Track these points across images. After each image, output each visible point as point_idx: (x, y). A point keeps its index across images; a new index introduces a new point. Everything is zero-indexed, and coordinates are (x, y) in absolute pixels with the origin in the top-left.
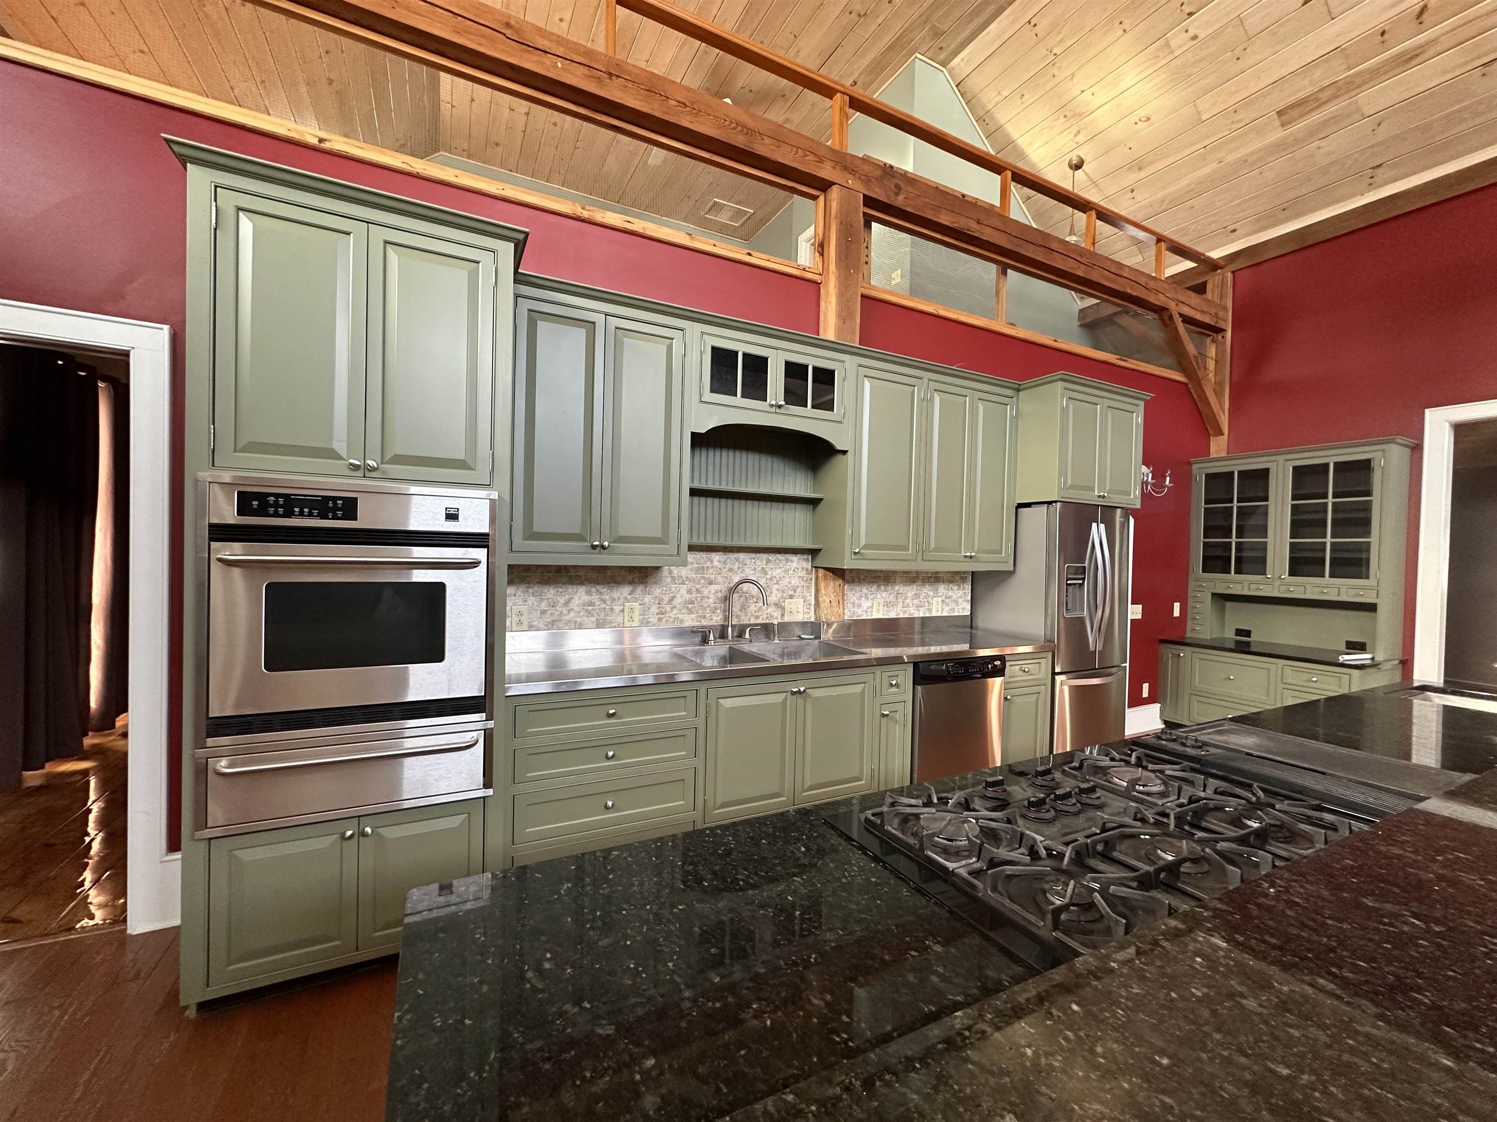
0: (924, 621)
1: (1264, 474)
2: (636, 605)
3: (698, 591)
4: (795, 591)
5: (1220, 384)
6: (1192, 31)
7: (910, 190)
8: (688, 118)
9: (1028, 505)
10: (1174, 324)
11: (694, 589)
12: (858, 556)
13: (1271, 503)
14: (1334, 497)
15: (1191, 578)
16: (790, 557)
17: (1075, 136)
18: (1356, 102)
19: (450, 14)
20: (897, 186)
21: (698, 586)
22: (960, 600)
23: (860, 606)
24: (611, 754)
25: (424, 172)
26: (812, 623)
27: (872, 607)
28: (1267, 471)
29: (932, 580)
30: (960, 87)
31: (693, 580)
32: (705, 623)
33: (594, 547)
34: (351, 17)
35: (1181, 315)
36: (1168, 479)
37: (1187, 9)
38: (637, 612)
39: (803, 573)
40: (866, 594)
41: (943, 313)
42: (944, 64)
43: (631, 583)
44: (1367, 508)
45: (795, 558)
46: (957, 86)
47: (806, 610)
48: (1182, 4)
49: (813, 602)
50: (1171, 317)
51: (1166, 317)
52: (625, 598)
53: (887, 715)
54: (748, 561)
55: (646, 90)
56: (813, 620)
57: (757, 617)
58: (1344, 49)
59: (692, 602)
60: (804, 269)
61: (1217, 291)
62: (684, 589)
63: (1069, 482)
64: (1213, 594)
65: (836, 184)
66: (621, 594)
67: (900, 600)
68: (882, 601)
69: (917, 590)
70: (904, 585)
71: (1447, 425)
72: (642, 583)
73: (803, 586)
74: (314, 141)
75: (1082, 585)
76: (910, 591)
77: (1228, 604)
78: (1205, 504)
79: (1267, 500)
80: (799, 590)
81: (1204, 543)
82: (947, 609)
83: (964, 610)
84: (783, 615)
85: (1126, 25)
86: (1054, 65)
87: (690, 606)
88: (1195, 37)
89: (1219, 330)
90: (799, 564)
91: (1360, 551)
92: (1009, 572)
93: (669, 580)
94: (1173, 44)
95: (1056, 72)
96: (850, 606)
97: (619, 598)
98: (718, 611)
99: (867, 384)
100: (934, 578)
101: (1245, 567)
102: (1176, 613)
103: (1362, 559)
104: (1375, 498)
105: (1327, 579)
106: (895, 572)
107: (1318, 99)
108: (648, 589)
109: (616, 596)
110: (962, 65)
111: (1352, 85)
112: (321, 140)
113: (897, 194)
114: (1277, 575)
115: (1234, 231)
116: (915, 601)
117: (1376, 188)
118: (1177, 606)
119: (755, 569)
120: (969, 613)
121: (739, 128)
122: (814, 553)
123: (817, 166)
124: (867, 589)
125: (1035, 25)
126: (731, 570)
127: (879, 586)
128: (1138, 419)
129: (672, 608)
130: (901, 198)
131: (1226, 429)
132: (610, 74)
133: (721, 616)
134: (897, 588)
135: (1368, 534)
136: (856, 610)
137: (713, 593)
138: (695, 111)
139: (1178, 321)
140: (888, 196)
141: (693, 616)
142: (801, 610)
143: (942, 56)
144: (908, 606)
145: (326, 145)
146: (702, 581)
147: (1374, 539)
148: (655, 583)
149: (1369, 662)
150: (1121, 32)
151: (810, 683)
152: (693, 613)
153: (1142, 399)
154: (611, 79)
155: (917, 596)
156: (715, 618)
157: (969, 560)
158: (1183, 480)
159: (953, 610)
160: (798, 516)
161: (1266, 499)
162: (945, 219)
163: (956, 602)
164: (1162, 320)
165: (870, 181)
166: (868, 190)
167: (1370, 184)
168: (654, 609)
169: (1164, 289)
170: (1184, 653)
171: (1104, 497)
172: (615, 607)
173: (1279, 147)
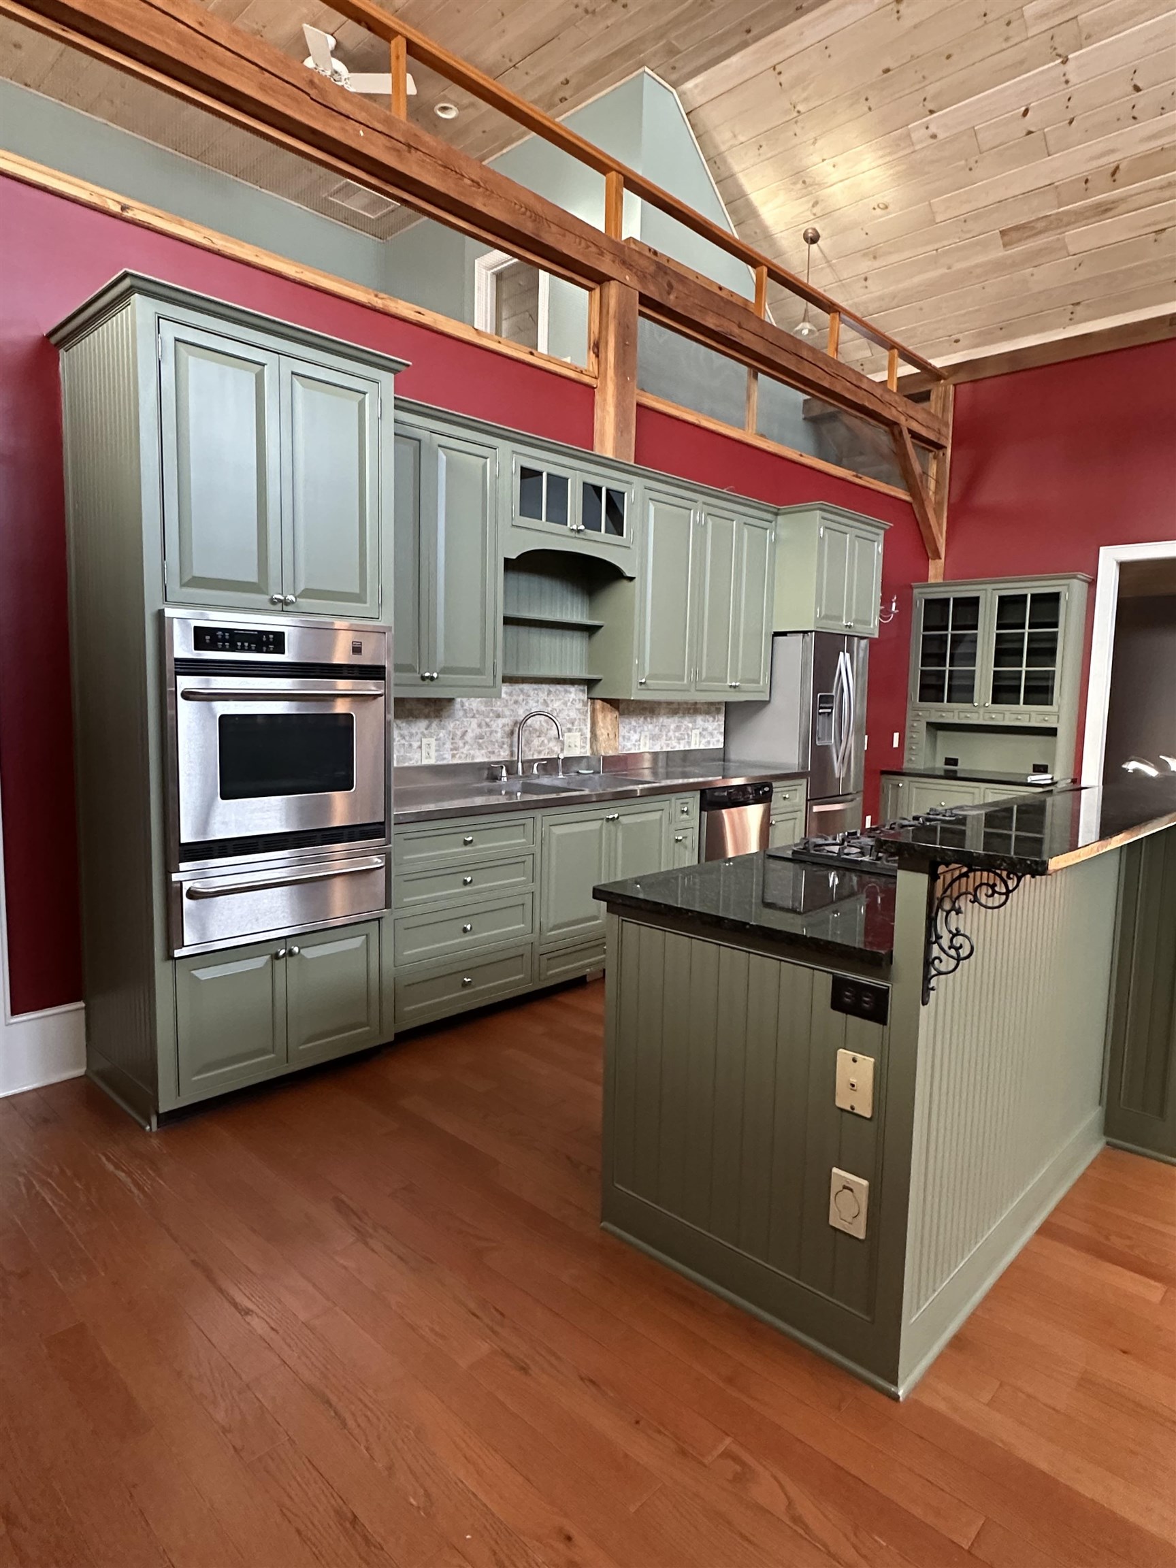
0: (686, 753)
1: (975, 601)
2: (433, 741)
3: (488, 725)
4: (573, 724)
5: (939, 504)
6: (933, 129)
7: (681, 288)
8: (481, 199)
9: (784, 634)
10: (903, 439)
11: (483, 723)
12: (643, 686)
13: (980, 632)
14: (1030, 628)
15: (909, 706)
16: (568, 687)
17: (813, 206)
18: (1064, 238)
19: (257, 68)
20: (670, 286)
21: (488, 720)
22: (715, 732)
23: (629, 739)
24: (469, 879)
25: (225, 249)
26: (587, 757)
27: (639, 740)
28: (977, 599)
29: (692, 711)
30: (690, 117)
31: (481, 713)
32: (494, 759)
33: (423, 678)
34: (149, 59)
35: (910, 431)
36: (894, 605)
37: (931, 106)
38: (433, 747)
39: (579, 706)
40: (635, 727)
41: (705, 424)
42: (674, 85)
43: (427, 717)
44: (1053, 638)
45: (572, 689)
46: (687, 114)
47: (583, 745)
48: (925, 100)
49: (588, 735)
50: (901, 432)
51: (896, 432)
52: (422, 733)
53: (681, 840)
54: (532, 693)
55: (442, 166)
56: (588, 754)
57: (540, 752)
58: (1057, 187)
59: (481, 737)
60: (582, 372)
61: (940, 404)
62: (474, 722)
63: (823, 613)
64: (929, 724)
65: (614, 279)
66: (419, 729)
67: (664, 733)
68: (647, 733)
69: (679, 722)
70: (668, 717)
71: (1115, 563)
72: (437, 717)
73: (580, 719)
74: (116, 208)
75: (830, 714)
76: (671, 723)
77: (940, 733)
78: (924, 631)
79: (976, 629)
80: (576, 723)
81: (922, 671)
82: (704, 741)
83: (717, 742)
84: (562, 750)
85: (872, 103)
86: (796, 122)
87: (481, 741)
88: (934, 136)
89: (941, 447)
90: (576, 695)
91: (1047, 679)
92: (766, 701)
93: (461, 713)
94: (915, 136)
95: (798, 131)
96: (621, 739)
97: (417, 733)
98: (505, 746)
99: (652, 507)
100: (692, 709)
101: (955, 696)
102: (896, 744)
103: (1048, 686)
104: (1060, 630)
105: (1022, 706)
106: (659, 703)
107: (1033, 228)
108: (443, 723)
109: (414, 731)
110: (696, 91)
111: (1059, 223)
112: (124, 208)
113: (669, 293)
114: (982, 704)
115: (957, 341)
116: (677, 734)
117: (1074, 324)
118: (896, 735)
119: (537, 702)
120: (722, 746)
121: (528, 213)
122: (590, 684)
123: (598, 259)
124: (635, 721)
125: (780, 73)
126: (516, 702)
127: (645, 718)
128: (879, 548)
129: (464, 744)
130: (672, 297)
131: (943, 555)
132: (409, 146)
133: (507, 752)
134: (661, 720)
135: (1053, 663)
136: (626, 743)
137: (500, 726)
138: (488, 193)
139: (907, 436)
140: (661, 294)
141: (483, 751)
142: (578, 744)
143: (674, 77)
144: (670, 739)
145: (129, 214)
146: (491, 715)
147: (1057, 669)
148: (449, 717)
149: (1049, 782)
150: (867, 109)
151: (623, 810)
152: (483, 749)
153: (882, 528)
154: (410, 152)
155: (678, 728)
156: (502, 753)
157: (732, 689)
158: (906, 604)
159: (709, 742)
160: (575, 645)
161: (975, 627)
162: (710, 322)
163: (711, 734)
164: (893, 434)
165: (645, 277)
166: (644, 288)
167: (1071, 319)
168: (448, 746)
169: (896, 402)
170: (903, 782)
171: (850, 627)
172: (413, 743)
173: (999, 267)
